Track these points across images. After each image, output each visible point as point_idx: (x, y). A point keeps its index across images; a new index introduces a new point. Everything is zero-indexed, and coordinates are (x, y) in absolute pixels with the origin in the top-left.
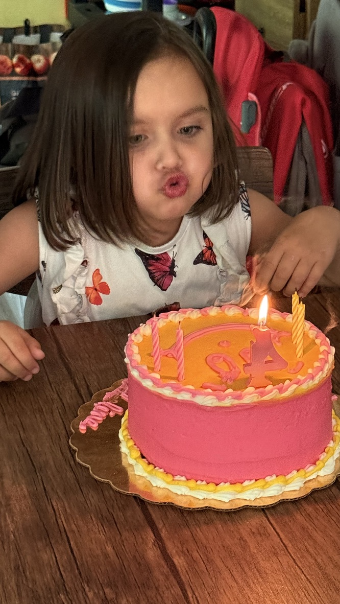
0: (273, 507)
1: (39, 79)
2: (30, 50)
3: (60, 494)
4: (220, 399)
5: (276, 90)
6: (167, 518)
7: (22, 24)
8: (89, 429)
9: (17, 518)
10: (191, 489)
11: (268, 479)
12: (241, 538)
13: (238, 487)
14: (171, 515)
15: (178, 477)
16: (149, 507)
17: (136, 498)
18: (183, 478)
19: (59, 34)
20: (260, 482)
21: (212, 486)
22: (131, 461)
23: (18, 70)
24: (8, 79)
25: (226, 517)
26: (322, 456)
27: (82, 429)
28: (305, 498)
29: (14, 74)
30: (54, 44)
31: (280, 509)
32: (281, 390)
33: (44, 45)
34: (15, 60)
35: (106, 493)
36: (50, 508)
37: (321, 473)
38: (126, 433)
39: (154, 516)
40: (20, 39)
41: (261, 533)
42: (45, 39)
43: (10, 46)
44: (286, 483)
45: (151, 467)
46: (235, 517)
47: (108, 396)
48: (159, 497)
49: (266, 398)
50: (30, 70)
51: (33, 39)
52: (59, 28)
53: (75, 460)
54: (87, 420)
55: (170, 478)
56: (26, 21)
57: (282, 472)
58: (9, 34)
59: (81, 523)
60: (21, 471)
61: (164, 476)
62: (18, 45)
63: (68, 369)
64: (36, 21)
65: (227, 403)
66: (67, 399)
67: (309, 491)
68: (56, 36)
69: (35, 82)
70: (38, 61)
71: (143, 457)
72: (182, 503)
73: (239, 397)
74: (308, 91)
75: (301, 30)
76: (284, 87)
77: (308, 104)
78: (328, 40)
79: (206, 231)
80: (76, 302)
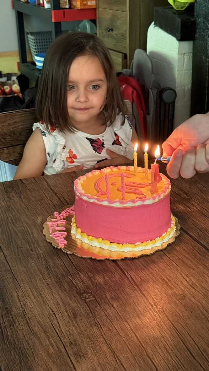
1: (8, 96)
30: (13, 81)
33: (9, 82)
42: (9, 79)
50: (3, 93)
51: (4, 80)
63: (54, 192)
70: (7, 88)
74: (134, 88)
75: (125, 66)
76: (124, 86)
77: (135, 92)
78: (140, 67)
79: (116, 132)
80: (62, 165)
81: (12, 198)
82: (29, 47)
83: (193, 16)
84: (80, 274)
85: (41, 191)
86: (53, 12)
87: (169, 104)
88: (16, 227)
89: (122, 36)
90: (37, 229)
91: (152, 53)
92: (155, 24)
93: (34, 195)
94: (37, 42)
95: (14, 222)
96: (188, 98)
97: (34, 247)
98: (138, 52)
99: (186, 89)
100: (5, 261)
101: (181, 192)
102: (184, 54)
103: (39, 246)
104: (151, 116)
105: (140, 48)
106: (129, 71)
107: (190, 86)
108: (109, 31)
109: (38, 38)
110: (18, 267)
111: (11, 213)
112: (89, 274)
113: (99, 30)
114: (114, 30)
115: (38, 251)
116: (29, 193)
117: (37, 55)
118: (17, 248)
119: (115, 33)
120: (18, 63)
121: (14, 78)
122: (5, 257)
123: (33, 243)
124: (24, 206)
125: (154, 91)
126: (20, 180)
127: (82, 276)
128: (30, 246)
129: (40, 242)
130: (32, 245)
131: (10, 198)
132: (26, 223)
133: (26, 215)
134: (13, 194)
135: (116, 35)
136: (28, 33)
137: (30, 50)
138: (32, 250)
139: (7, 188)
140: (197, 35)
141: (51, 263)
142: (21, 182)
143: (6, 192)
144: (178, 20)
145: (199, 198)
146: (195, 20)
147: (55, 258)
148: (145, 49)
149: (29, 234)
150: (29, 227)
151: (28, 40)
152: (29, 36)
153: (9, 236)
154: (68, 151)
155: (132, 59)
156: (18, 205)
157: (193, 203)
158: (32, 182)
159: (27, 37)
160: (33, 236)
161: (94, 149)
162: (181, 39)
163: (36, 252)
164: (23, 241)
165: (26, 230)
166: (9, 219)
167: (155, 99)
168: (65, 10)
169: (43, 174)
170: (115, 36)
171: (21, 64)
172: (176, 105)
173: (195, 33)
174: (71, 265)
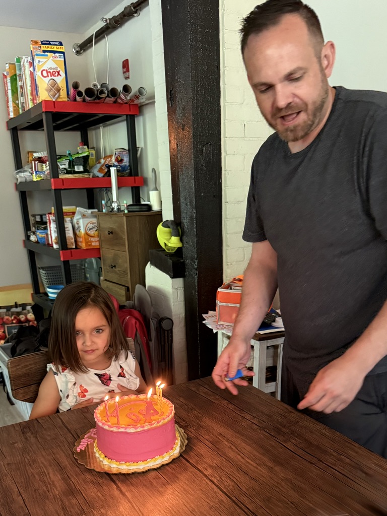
0: (159, 468)
1: (23, 324)
2: (19, 314)
3: (75, 477)
4: (136, 429)
5: (124, 319)
6: (119, 478)
7: (14, 304)
8: (81, 450)
9: (59, 489)
10: (128, 466)
11: (156, 457)
12: (150, 481)
13: (145, 462)
14: (121, 477)
15: (122, 462)
16: (112, 476)
17: (106, 473)
18: (124, 462)
19: (30, 307)
20: (154, 459)
21: (135, 463)
22: (101, 459)
23: (14, 321)
24: (10, 325)
25: (142, 474)
26: (174, 446)
27: (78, 450)
28: (171, 463)
29: (13, 323)
30: (28, 311)
31: (162, 468)
32: (158, 422)
33: (24, 311)
34: (13, 318)
35: (93, 473)
36: (71, 483)
37: (175, 452)
38: (97, 448)
39: (114, 479)
40: (14, 310)
41: (157, 478)
42: (24, 309)
43: (10, 312)
44: (163, 458)
45: (110, 460)
46: (146, 474)
47: (86, 436)
48: (114, 471)
49: (153, 426)
50: (19, 321)
51: (19, 309)
52: (30, 304)
53: (78, 463)
54: (80, 446)
55: (118, 463)
56: (16, 303)
57: (161, 454)
58: (8, 308)
59: (85, 486)
60: (56, 470)
61: (116, 462)
62: (14, 312)
63: (68, 429)
64: (20, 302)
65: (139, 430)
66: (69, 440)
67: (171, 460)
68: (29, 308)
69: (22, 326)
70: (22, 318)
71: (106, 457)
72: (124, 472)
73: (143, 427)
74: (136, 319)
75: (128, 298)
76: (128, 318)
77: (138, 323)
78: (141, 300)
79: (122, 365)
80: (75, 400)
81: (29, 438)
82: (41, 280)
83: (182, 258)
84: (93, 511)
85: (56, 430)
86: (61, 252)
87: (168, 331)
88: (32, 469)
89: (124, 272)
90: (53, 469)
91: (150, 287)
92: (151, 264)
93: (49, 433)
94: (47, 276)
95: (31, 463)
96: (183, 324)
97: (51, 488)
98: (138, 287)
99: (181, 317)
100: (24, 505)
101: (180, 420)
102: (177, 288)
103: (55, 487)
104: (153, 342)
105: (140, 284)
106: (132, 302)
107: (184, 314)
108: (112, 268)
109: (49, 272)
110: (36, 511)
111: (28, 454)
112: (102, 510)
113: (104, 266)
114: (117, 267)
115: (55, 492)
116: (44, 432)
117: (49, 288)
118: (35, 491)
119: (117, 269)
120: (32, 294)
122: (24, 501)
123: (49, 484)
124: (40, 446)
125: (154, 321)
126: (36, 419)
127: (95, 513)
128: (47, 487)
129: (56, 483)
130: (49, 486)
131: (26, 439)
132: (43, 463)
133: (42, 455)
134: (29, 434)
135: (118, 270)
136: (39, 268)
137: (42, 282)
138: (48, 492)
139: (23, 428)
140: (187, 273)
141: (67, 503)
142: (36, 421)
143: (23, 433)
144: (170, 262)
145: (195, 424)
146: (184, 261)
147: (70, 497)
148: (144, 285)
149: (46, 475)
150: (46, 467)
151: (40, 275)
152: (41, 271)
153: (27, 479)
154: (79, 387)
155: (134, 292)
156: (35, 445)
157: (190, 429)
158: (47, 420)
159: (39, 272)
160: (49, 476)
161: (103, 383)
162: (174, 276)
163: (52, 493)
164: (40, 482)
165: (43, 471)
166: (26, 460)
167: (156, 327)
168: (72, 250)
169: (58, 411)
170: (118, 272)
171: (35, 295)
172: (173, 330)
173: (185, 271)
174: (85, 503)
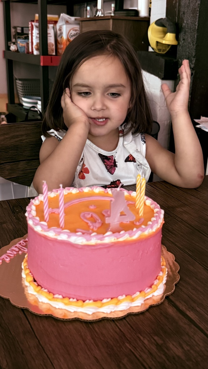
52: (4, 114)
86: (42, 57)
109: (25, 83)
120: (7, 104)
121: (3, 116)
136: (16, 79)
151: (16, 85)
159: (16, 82)
168: (52, 56)
171: (10, 105)
